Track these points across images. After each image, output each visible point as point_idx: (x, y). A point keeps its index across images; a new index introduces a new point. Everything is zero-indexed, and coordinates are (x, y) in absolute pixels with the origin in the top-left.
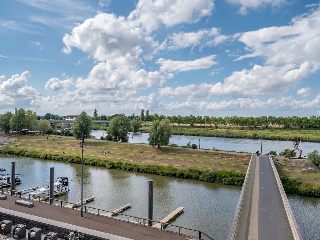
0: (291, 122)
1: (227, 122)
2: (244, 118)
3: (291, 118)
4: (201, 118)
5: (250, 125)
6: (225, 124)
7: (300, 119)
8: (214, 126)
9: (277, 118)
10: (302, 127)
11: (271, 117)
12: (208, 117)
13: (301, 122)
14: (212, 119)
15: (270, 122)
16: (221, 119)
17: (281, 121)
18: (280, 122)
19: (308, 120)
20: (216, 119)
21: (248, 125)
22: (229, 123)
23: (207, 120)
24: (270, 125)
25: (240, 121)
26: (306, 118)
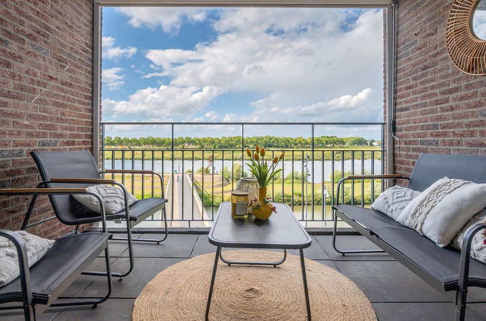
0: (205, 142)
1: (142, 143)
2: (161, 138)
3: (205, 139)
4: (111, 139)
5: (166, 145)
6: (140, 146)
7: (213, 139)
8: (127, 147)
9: (192, 138)
10: (215, 147)
11: (188, 138)
12: (120, 138)
13: (214, 142)
14: (125, 140)
15: (186, 142)
16: (135, 140)
17: (197, 142)
18: (195, 142)
19: (220, 141)
20: (129, 141)
21: (165, 146)
22: (145, 144)
23: (118, 141)
24: (186, 145)
25: (156, 142)
26: (218, 138)
